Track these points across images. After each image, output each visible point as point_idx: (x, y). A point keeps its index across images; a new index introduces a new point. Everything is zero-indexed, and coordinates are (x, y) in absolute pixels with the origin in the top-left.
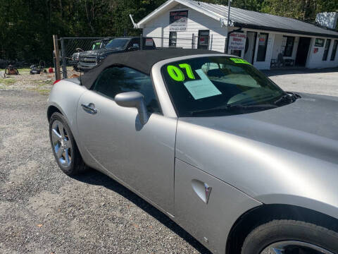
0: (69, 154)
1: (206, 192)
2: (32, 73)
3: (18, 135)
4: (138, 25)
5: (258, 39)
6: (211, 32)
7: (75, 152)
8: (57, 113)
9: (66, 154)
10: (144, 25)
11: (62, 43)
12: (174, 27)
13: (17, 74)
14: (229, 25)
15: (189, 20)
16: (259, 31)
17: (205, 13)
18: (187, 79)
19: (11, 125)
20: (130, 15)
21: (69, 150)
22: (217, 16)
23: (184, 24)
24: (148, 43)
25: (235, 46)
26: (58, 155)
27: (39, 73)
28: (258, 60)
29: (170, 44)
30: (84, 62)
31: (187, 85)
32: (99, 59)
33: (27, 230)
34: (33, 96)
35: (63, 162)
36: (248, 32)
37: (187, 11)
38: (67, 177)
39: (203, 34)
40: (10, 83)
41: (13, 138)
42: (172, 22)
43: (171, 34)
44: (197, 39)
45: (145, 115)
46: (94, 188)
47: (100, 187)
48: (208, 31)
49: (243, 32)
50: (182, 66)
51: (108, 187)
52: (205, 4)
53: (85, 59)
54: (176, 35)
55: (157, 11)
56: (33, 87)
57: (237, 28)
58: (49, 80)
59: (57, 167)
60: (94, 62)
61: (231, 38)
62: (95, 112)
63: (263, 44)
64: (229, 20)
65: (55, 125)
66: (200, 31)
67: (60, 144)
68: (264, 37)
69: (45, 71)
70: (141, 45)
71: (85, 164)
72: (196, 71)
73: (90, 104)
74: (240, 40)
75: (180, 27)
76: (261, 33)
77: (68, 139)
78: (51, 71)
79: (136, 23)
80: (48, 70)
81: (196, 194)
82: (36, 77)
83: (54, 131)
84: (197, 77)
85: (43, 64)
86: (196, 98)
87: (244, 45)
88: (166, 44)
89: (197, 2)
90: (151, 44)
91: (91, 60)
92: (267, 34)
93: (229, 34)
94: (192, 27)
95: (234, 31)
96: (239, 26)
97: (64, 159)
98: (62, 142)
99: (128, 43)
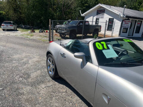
0: (53, 71)
1: (108, 100)
2: (40, 32)
3: (34, 59)
4: (83, 15)
5: (137, 23)
6: (115, 20)
7: (56, 70)
8: (50, 54)
9: (52, 70)
10: (86, 15)
11: (53, 22)
12: (98, 16)
13: (34, 32)
14: (123, 17)
15: (105, 14)
16: (137, 20)
17: (113, 11)
18: (104, 49)
19: (32, 54)
20: (80, 11)
21: (53, 69)
22: (118, 13)
23: (103, 15)
24: (87, 24)
25: (125, 26)
26: (49, 70)
27: (42, 32)
28: (135, 33)
29: (96, 23)
30: (60, 30)
31: (104, 51)
32: (66, 29)
33: (37, 99)
34: (40, 42)
35: (50, 73)
36: (132, 20)
37: (105, 10)
38: (51, 79)
39: (111, 20)
40: (32, 36)
41: (33, 60)
42: (98, 14)
43: (97, 19)
44: (108, 22)
45: (85, 62)
46: (61, 85)
47: (64, 85)
48: (113, 19)
49: (130, 20)
50: (102, 43)
51: (67, 86)
52: (113, 7)
53: (61, 29)
54: (99, 20)
55: (91, 9)
56: (40, 38)
57: (127, 18)
58: (46, 35)
59: (48, 74)
60: (64, 30)
61: (124, 22)
62: (65, 57)
63: (139, 25)
64: (124, 15)
65: (49, 58)
66: (110, 19)
67: (50, 66)
68: (140, 22)
69: (45, 32)
70: (84, 24)
71: (59, 75)
72: (108, 45)
73: (64, 54)
74: (128, 23)
75: (101, 17)
76: (138, 21)
77: (53, 65)
78: (47, 32)
79: (82, 14)
80: (46, 31)
81: (104, 100)
82: (41, 34)
83: (49, 61)
84: (108, 48)
85: (44, 29)
86: (107, 57)
87: (130, 26)
88: (94, 24)
89: (110, 6)
90: (88, 24)
91: (62, 29)
92: (142, 21)
93: (123, 21)
94: (106, 17)
95: (126, 19)
96: (128, 17)
97: (51, 72)
98: (51, 66)
99: (78, 23)
